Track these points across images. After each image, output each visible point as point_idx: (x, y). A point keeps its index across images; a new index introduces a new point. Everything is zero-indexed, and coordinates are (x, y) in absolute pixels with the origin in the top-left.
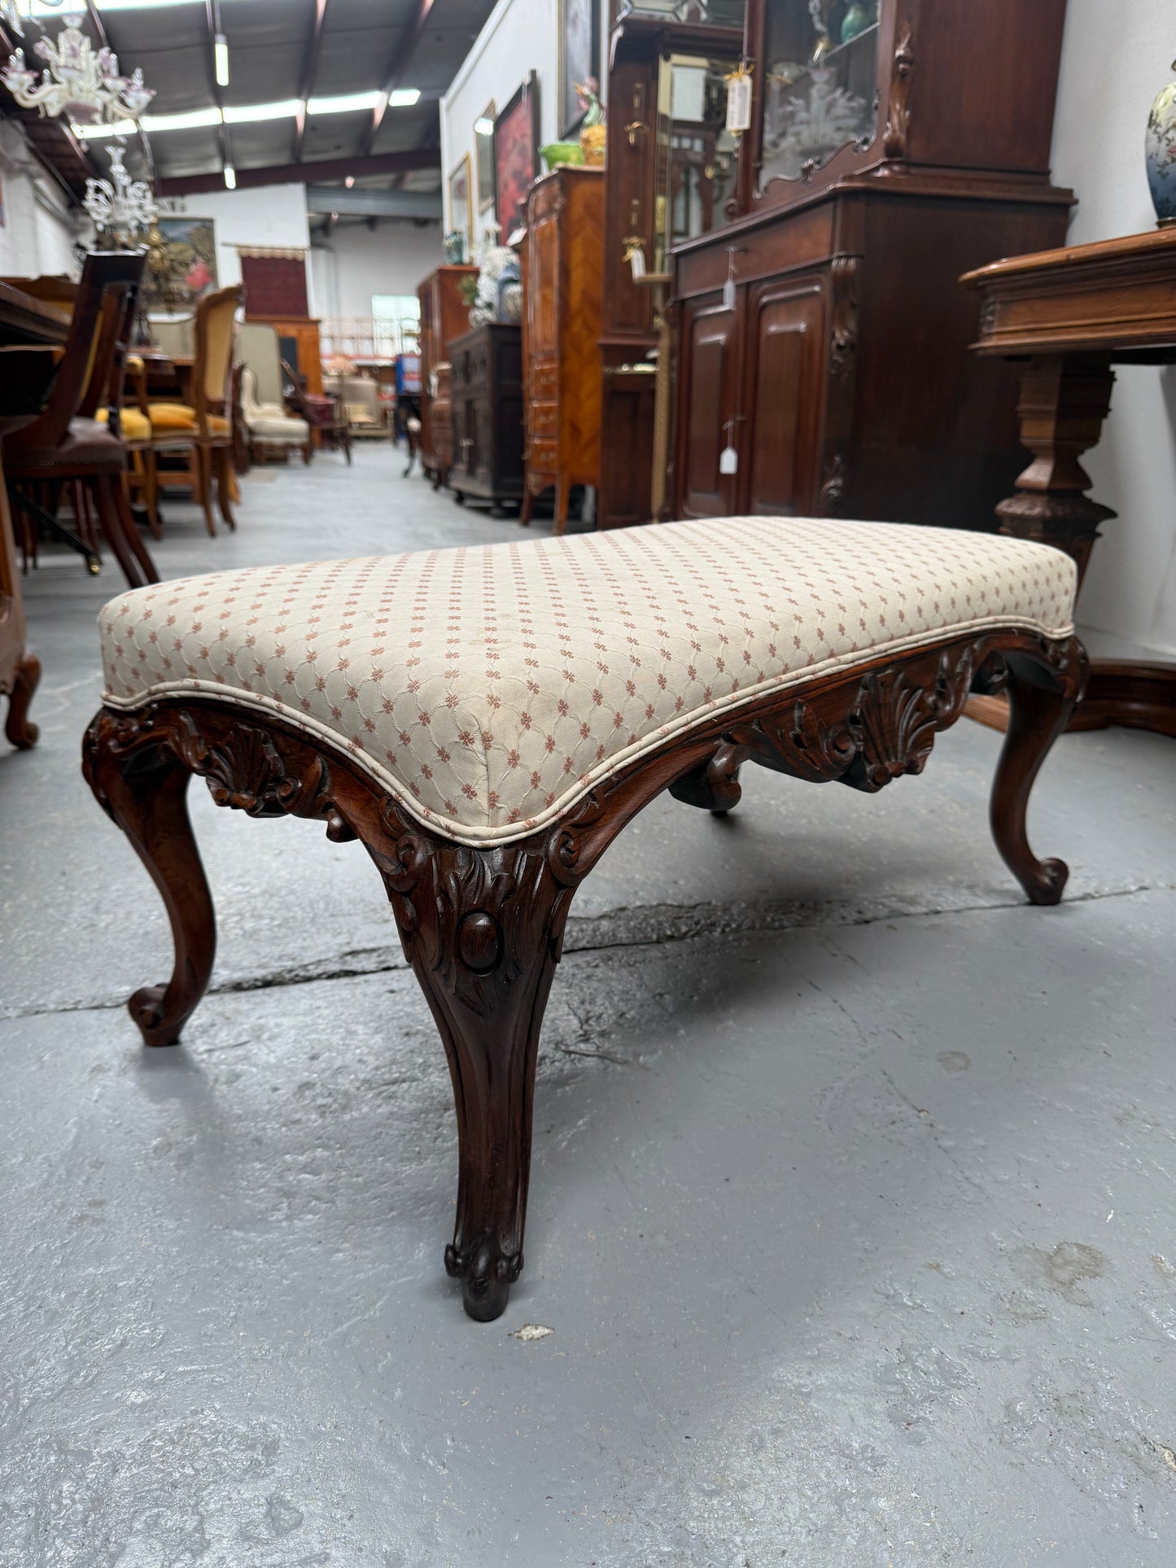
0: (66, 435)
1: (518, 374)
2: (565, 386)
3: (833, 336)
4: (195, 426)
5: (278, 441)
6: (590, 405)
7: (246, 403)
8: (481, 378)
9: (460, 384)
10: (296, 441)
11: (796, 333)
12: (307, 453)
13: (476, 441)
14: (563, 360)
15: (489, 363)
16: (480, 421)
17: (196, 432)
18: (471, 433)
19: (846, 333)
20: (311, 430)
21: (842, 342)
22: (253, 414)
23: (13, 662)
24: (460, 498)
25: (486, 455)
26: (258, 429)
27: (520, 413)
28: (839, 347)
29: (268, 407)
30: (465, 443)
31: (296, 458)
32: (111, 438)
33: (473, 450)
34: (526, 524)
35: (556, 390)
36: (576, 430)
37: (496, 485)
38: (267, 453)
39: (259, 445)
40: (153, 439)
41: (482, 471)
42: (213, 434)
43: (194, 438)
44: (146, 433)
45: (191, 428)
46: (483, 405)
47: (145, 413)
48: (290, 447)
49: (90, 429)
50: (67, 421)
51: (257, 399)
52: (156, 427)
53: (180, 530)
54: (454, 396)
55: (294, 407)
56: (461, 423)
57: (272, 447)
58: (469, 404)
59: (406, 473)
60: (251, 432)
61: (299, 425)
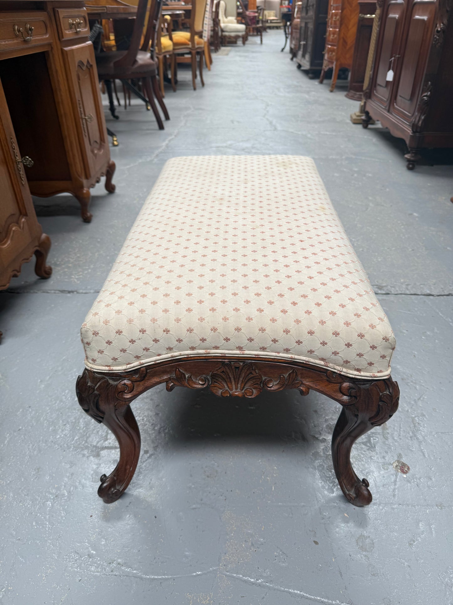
0: (135, 61)
1: (326, 12)
2: (343, 22)
3: (436, 26)
4: (190, 43)
5: (233, 34)
6: (353, 30)
7: (221, 17)
8: (311, 13)
9: (304, 14)
10: (240, 34)
11: (423, 20)
12: (245, 39)
13: (307, 42)
14: (343, 10)
15: (315, 6)
16: (309, 33)
17: (190, 46)
18: (306, 39)
19: (442, 24)
20: (247, 28)
21: (439, 29)
22: (224, 23)
23: (106, 165)
24: (299, 66)
25: (309, 49)
26: (225, 30)
27: (325, 31)
28: (438, 31)
29: (230, 18)
30: (302, 43)
31: (240, 42)
32: (151, 61)
33: (305, 46)
34: (321, 82)
35: (338, 23)
36: (345, 42)
37: (312, 63)
38: (227, 40)
39: (225, 36)
40: (174, 49)
41: (307, 57)
42: (196, 46)
43: (190, 48)
44: (171, 48)
45: (189, 45)
46: (311, 26)
47: (171, 39)
48: (237, 37)
49: (143, 58)
50: (135, 55)
51: (226, 15)
52: (175, 44)
53: (184, 85)
54: (302, 18)
55: (241, 17)
56: (302, 31)
57: (230, 37)
58: (306, 23)
59: (283, 50)
60: (222, 31)
61: (242, 27)
